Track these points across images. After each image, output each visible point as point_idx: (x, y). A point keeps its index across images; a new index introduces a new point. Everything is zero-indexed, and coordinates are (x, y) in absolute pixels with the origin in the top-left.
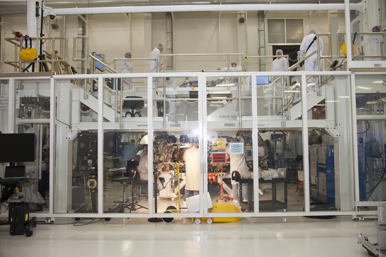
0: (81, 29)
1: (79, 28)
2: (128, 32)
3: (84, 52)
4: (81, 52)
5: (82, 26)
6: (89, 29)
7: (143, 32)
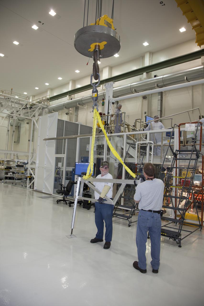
0: (160, 96)
1: (158, 96)
2: (191, 94)
3: (162, 111)
4: (160, 111)
5: (160, 95)
6: (165, 96)
7: (201, 92)
